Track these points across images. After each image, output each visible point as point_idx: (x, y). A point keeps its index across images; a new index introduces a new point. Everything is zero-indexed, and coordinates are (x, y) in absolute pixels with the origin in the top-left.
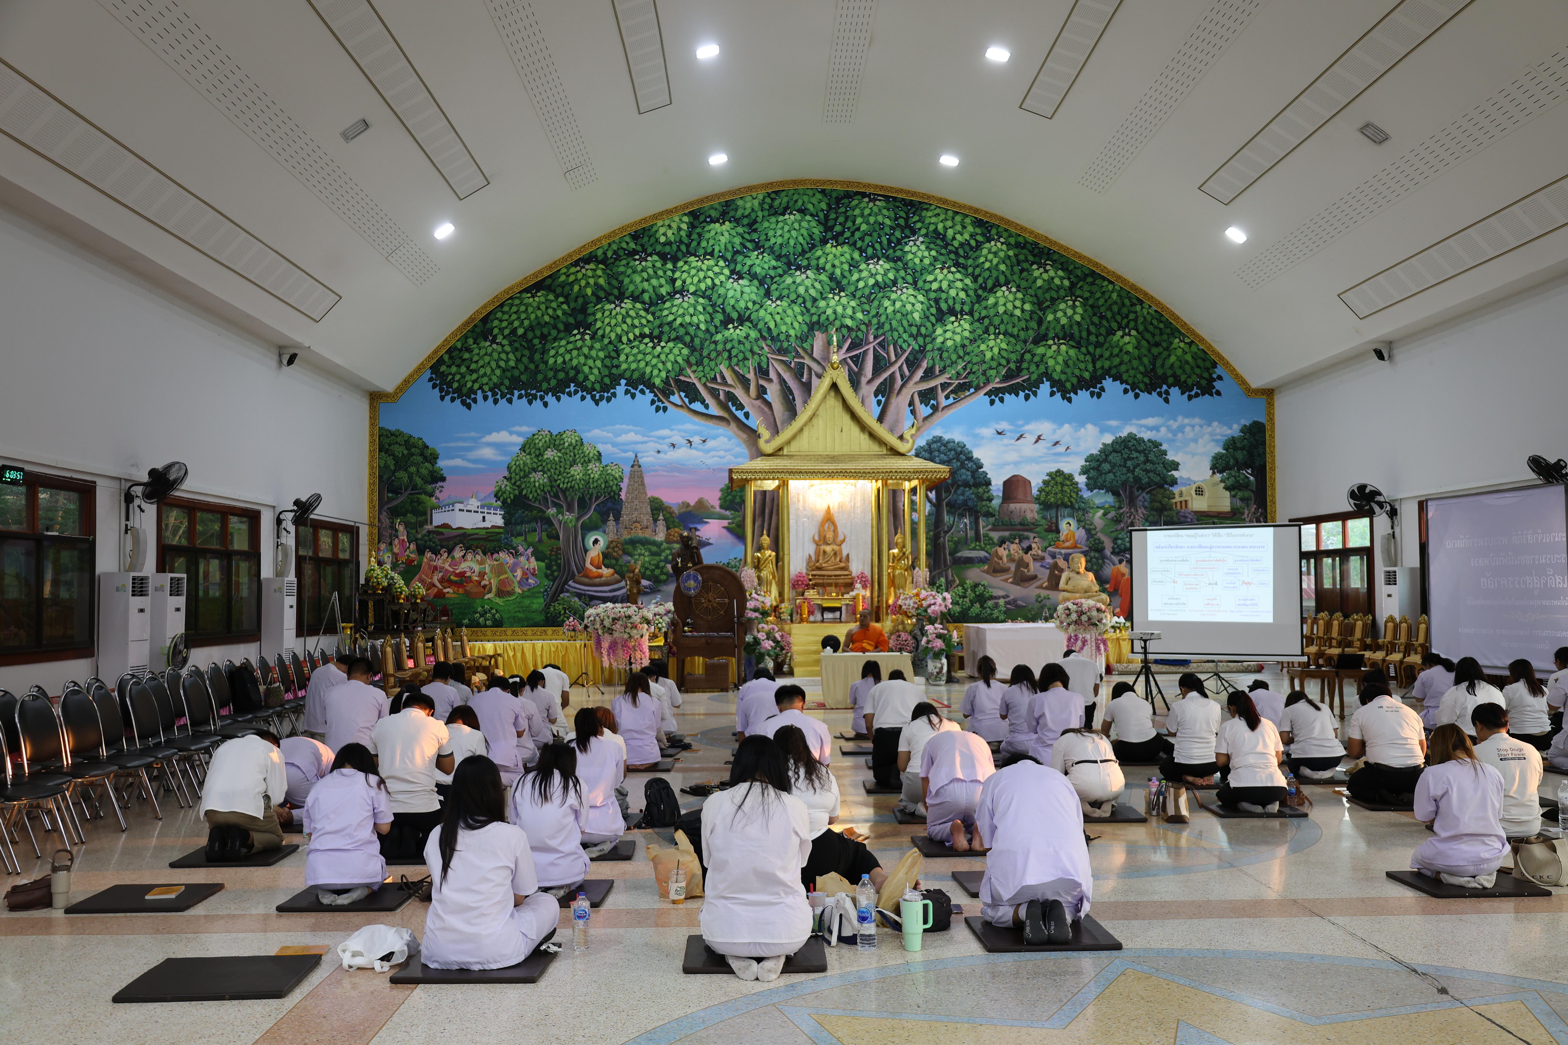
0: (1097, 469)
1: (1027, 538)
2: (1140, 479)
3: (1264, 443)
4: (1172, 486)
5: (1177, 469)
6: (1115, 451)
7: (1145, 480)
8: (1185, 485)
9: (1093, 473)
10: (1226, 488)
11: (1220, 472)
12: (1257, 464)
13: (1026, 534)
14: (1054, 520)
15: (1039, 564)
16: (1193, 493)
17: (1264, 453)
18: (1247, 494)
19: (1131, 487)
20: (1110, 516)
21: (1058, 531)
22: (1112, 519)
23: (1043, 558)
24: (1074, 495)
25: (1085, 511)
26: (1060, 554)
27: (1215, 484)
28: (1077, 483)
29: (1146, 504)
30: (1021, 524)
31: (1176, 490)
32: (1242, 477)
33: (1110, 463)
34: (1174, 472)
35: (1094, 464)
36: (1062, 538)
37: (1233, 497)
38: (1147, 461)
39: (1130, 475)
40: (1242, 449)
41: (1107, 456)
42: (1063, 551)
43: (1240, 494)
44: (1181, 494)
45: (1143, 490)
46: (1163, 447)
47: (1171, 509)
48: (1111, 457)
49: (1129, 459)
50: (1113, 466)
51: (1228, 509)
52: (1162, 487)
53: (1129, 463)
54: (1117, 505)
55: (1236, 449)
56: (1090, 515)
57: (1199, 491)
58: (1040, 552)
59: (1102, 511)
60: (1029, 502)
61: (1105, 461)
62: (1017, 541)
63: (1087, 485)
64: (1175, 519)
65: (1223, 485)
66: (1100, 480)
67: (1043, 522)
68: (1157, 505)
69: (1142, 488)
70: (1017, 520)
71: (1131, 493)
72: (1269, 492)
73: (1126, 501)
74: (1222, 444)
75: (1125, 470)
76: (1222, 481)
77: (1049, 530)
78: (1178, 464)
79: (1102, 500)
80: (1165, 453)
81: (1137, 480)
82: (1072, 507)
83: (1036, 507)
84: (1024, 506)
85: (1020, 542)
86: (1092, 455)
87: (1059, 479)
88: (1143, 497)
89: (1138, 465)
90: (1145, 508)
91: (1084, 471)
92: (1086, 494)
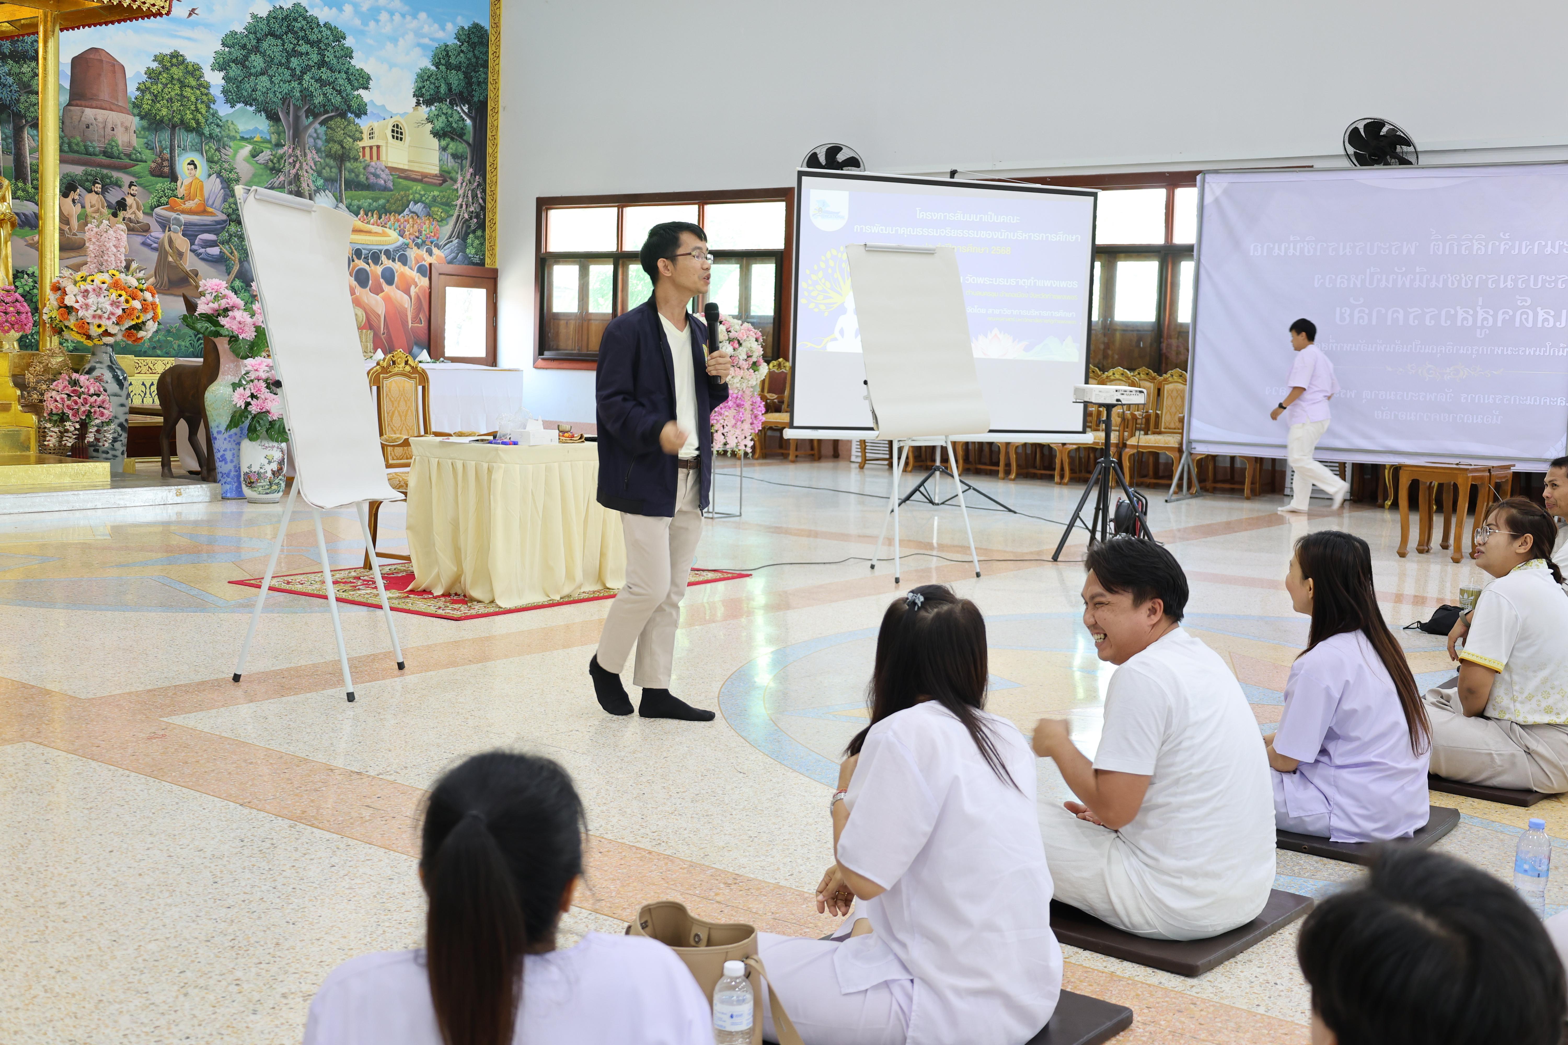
0: (242, 63)
1: (118, 184)
2: (311, 95)
3: (485, 65)
4: (358, 116)
5: (367, 88)
6: (272, 34)
7: (319, 99)
8: (379, 117)
9: (235, 71)
10: (436, 134)
11: (428, 103)
12: (476, 99)
13: (115, 174)
14: (167, 153)
15: (139, 239)
16: (389, 134)
17: (486, 81)
18: (461, 147)
19: (297, 109)
20: (262, 158)
21: (174, 178)
22: (266, 165)
23: (146, 229)
24: (202, 108)
25: (220, 142)
26: (178, 222)
27: (419, 124)
28: (207, 86)
29: (320, 143)
30: (105, 153)
31: (364, 124)
32: (456, 117)
33: (263, 54)
34: (361, 92)
35: (238, 53)
36: (181, 191)
37: (444, 149)
38: (322, 64)
39: (294, 84)
40: (458, 68)
41: (259, 40)
42: (183, 218)
43: (452, 145)
44: (371, 135)
45: (316, 116)
46: (349, 42)
47: (356, 159)
48: (265, 45)
49: (295, 53)
50: (270, 62)
51: (435, 170)
52: (343, 115)
53: (295, 62)
54: (274, 138)
55: (449, 66)
56: (230, 152)
57: (397, 133)
58: (140, 215)
59: (249, 147)
60: (121, 110)
61: (256, 50)
62: (98, 187)
63: (225, 92)
64: (362, 178)
65: (429, 126)
66: (247, 86)
67: (147, 154)
68: (336, 147)
69: (312, 113)
70: (97, 145)
71: (297, 118)
72: (489, 150)
73: (288, 134)
74: (431, 54)
75: (287, 73)
76: (429, 120)
77: (157, 173)
78: (369, 78)
79: (250, 127)
80: (349, 54)
81: (307, 96)
82: (198, 130)
83: (135, 122)
84: (113, 117)
85: (105, 190)
86: (233, 34)
87: (177, 72)
88: (315, 130)
89: (308, 68)
90: (318, 151)
91: (221, 65)
92: (223, 110)
